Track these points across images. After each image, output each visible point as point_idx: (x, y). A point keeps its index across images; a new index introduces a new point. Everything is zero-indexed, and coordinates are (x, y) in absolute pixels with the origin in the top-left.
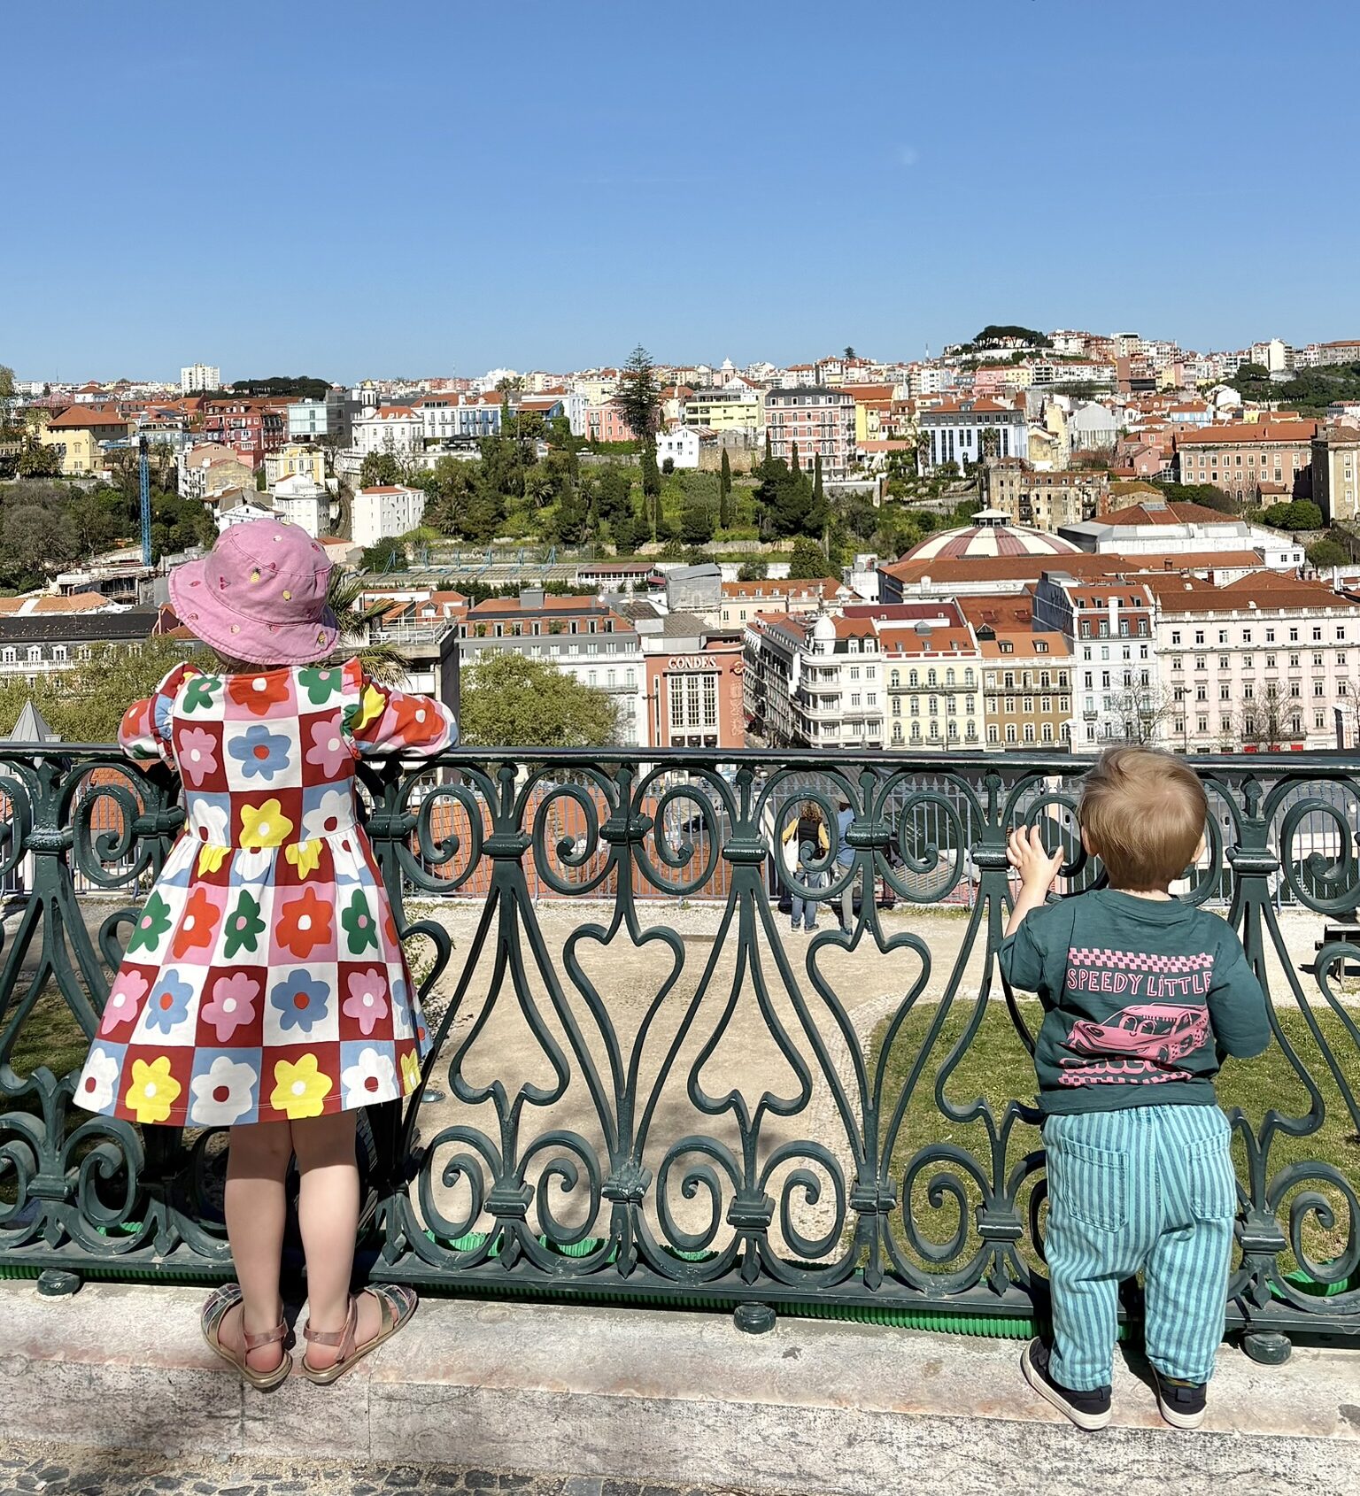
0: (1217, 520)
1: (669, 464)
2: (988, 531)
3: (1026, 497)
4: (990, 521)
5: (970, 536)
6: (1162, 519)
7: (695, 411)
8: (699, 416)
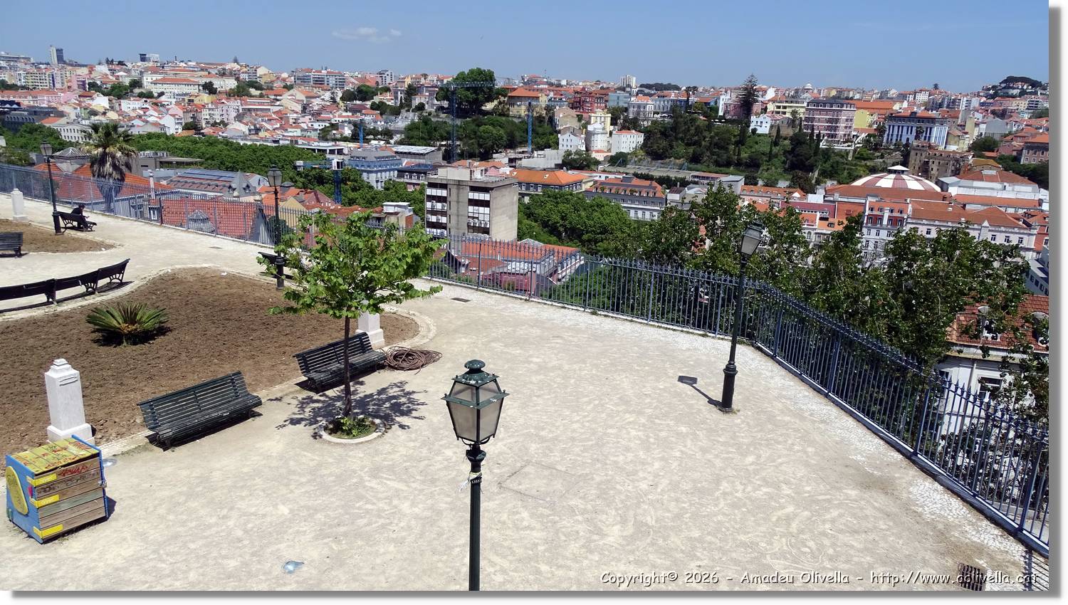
0: (1022, 183)
1: (754, 131)
2: (893, 176)
3: (928, 162)
4: (895, 172)
5: (881, 178)
6: (991, 179)
7: (779, 107)
8: (781, 110)
